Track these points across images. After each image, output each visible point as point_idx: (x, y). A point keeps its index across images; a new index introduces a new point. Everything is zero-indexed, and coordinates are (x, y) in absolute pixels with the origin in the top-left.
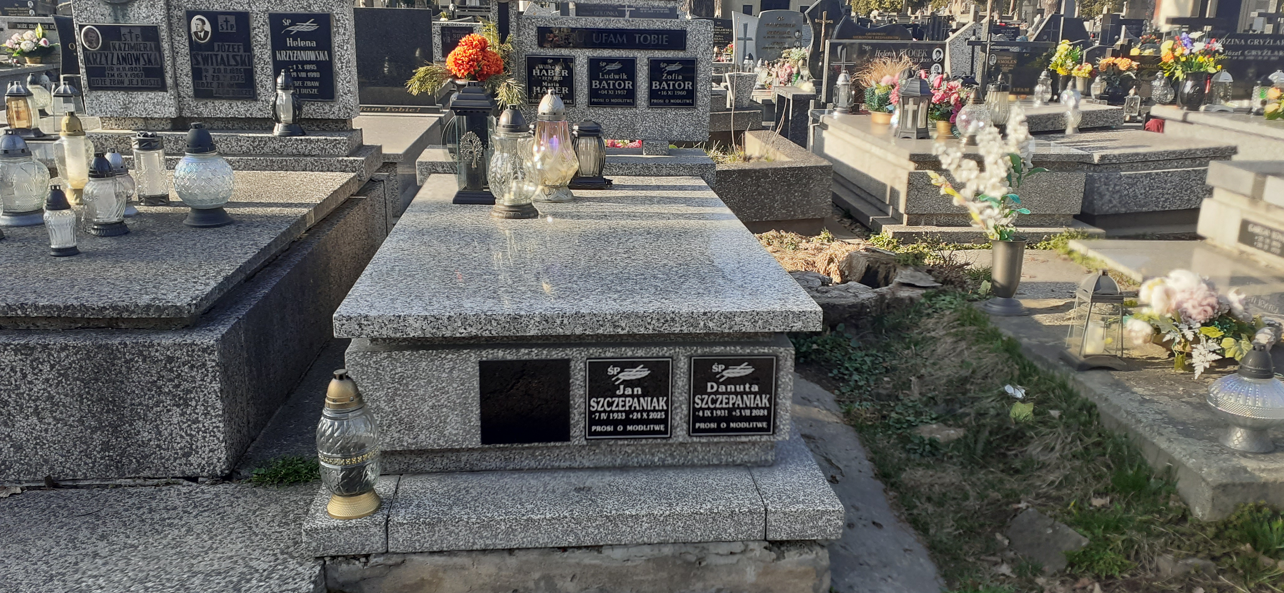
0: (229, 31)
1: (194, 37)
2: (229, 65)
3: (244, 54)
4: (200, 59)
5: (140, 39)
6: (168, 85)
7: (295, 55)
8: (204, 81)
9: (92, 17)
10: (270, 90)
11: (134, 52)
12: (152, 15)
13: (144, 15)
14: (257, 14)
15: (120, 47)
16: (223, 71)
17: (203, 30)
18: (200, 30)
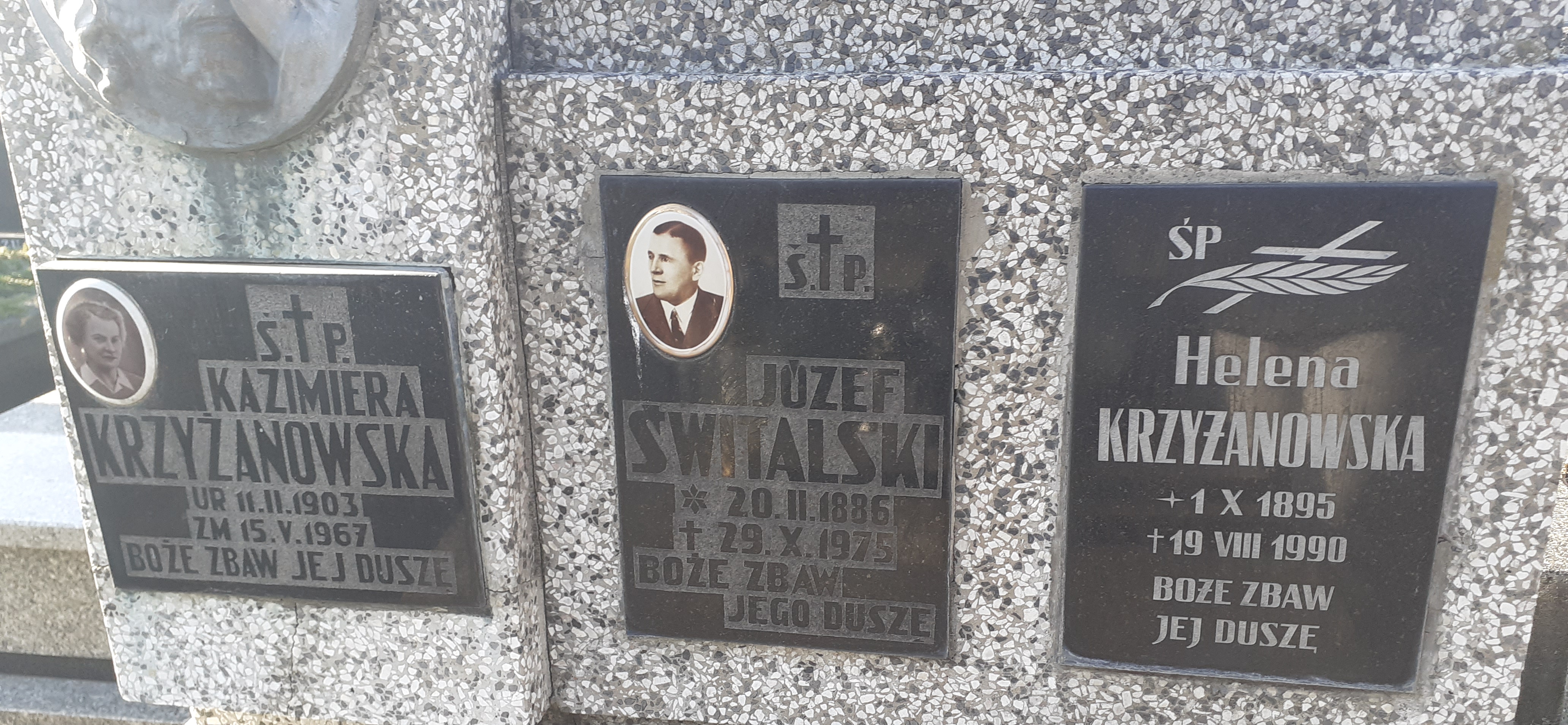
0: (836, 293)
1: (637, 326)
2: (817, 476)
3: (904, 422)
4: (664, 437)
5: (346, 351)
6: (495, 582)
7: (1214, 434)
8: (681, 551)
9: (109, 223)
10: (1031, 614)
11: (315, 416)
12: (415, 210)
13: (371, 213)
14: (1011, 192)
15: (247, 389)
16: (781, 506)
17: (691, 286)
18: (672, 286)
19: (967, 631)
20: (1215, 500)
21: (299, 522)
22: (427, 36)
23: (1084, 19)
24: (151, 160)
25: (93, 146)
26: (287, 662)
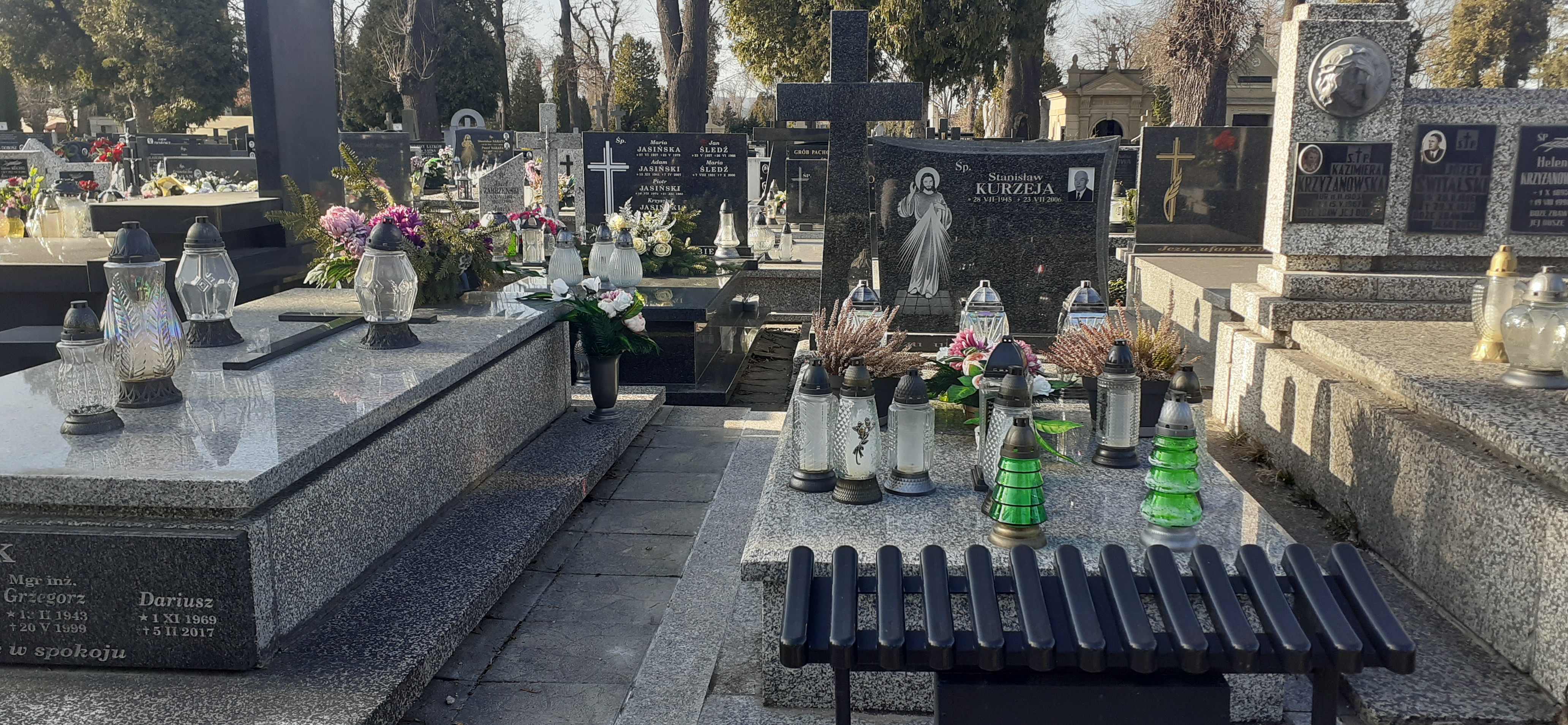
0: (1468, 149)
1: (1423, 157)
2: (1459, 191)
3: (1479, 177)
4: (1424, 183)
5: (1368, 160)
6: (1386, 216)
7: (1544, 178)
8: (1424, 210)
9: (1312, 134)
10: (1503, 222)
11: (1356, 175)
12: (1386, 130)
13: (1376, 131)
14: (1506, 127)
15: (1342, 169)
16: (1449, 198)
17: (1437, 147)
18: (1433, 148)
19: (1488, 227)
20: (1544, 193)
21: (1344, 202)
22: (1397, 95)
23: (1517, 95)
24: (1326, 120)
25: (1313, 117)
26: (1329, 240)
